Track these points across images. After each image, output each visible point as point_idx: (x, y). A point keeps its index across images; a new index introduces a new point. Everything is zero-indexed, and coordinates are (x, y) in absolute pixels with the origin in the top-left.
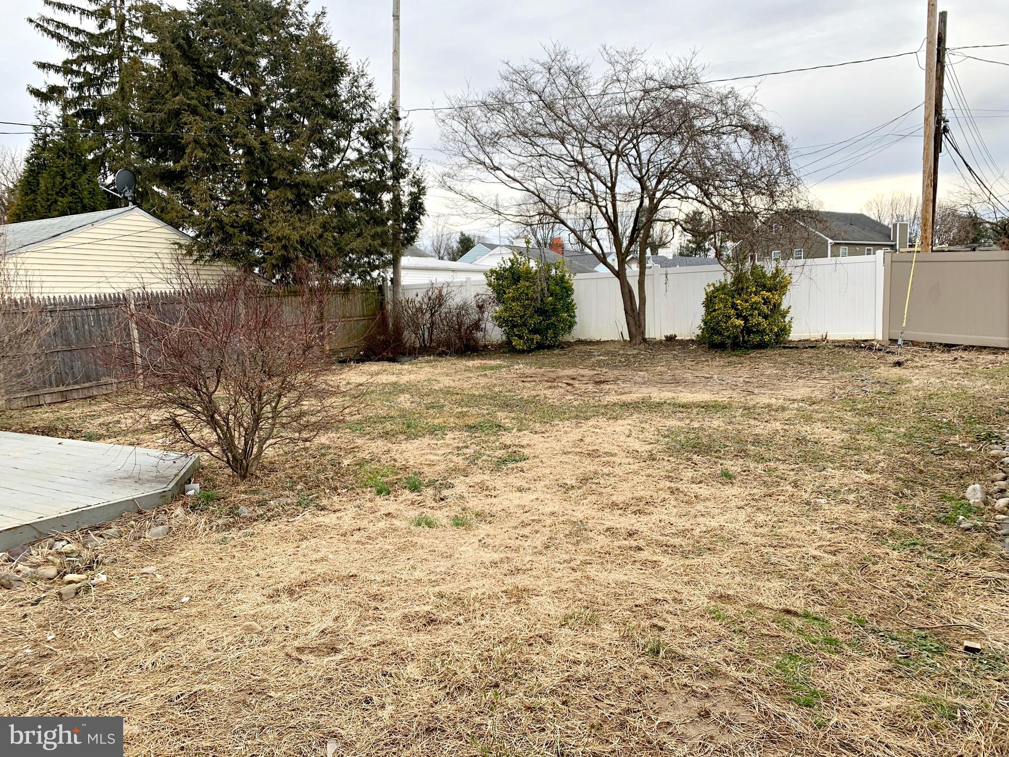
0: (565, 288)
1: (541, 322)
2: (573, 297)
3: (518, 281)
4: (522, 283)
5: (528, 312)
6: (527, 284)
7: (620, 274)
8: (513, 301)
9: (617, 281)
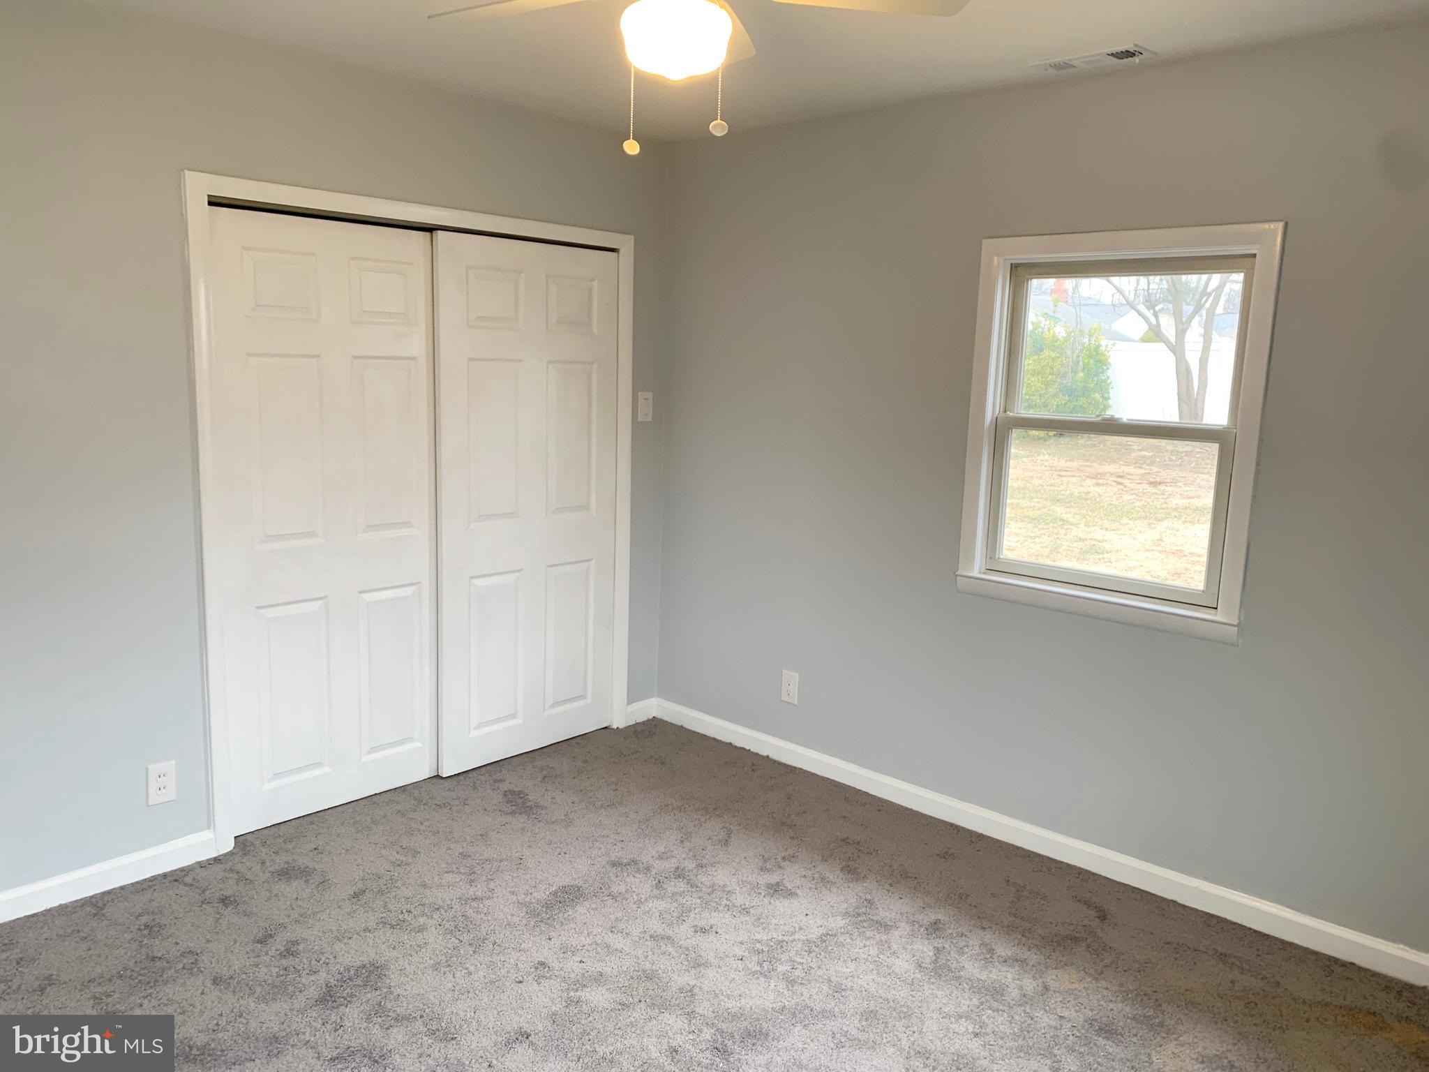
0: (1100, 361)
1: (1066, 404)
2: (1109, 373)
3: (1041, 350)
4: (1046, 352)
5: (1052, 390)
6: (1053, 354)
7: (1177, 349)
8: (1033, 375)
9: (1171, 358)
